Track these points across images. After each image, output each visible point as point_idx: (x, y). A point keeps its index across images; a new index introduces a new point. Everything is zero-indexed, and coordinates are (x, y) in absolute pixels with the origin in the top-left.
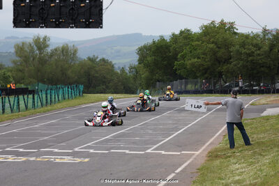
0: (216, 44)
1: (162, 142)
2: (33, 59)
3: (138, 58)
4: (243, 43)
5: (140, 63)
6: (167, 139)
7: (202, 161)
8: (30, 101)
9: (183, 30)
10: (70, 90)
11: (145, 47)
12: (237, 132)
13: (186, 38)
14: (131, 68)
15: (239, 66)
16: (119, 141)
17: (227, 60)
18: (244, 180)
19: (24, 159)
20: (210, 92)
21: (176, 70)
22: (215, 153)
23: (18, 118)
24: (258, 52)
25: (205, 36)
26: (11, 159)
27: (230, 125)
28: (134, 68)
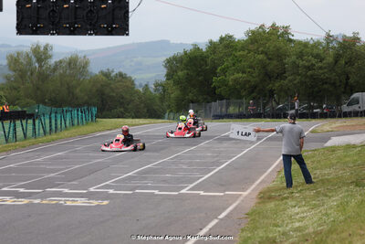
0: (266, 54)
1: (200, 180)
2: (32, 74)
3: (165, 73)
4: (301, 52)
5: (168, 79)
6: (207, 176)
7: (251, 204)
8: (30, 127)
9: (224, 36)
10: (80, 113)
11: (174, 58)
12: (295, 166)
13: (227, 46)
14: (157, 85)
15: (295, 82)
16: (145, 178)
17: (281, 75)
18: (306, 227)
19: (25, 201)
20: (258, 116)
21: (215, 88)
22: (268, 194)
23: (16, 150)
24: (320, 64)
25: (252, 43)
26: (9, 201)
27: (287, 158)
28: (161, 85)
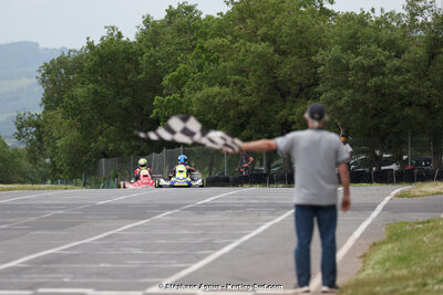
0: (274, 41)
4: (352, 37)
9: (175, 7)
13: (183, 29)
14: (22, 124)
24: (396, 62)
25: (241, 19)
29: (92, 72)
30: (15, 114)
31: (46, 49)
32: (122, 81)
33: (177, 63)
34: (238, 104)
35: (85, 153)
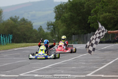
29: (70, 9)
30: (47, 22)
31: (56, 2)
32: (79, 12)
33: (96, 6)
34: (114, 18)
35: (68, 34)
